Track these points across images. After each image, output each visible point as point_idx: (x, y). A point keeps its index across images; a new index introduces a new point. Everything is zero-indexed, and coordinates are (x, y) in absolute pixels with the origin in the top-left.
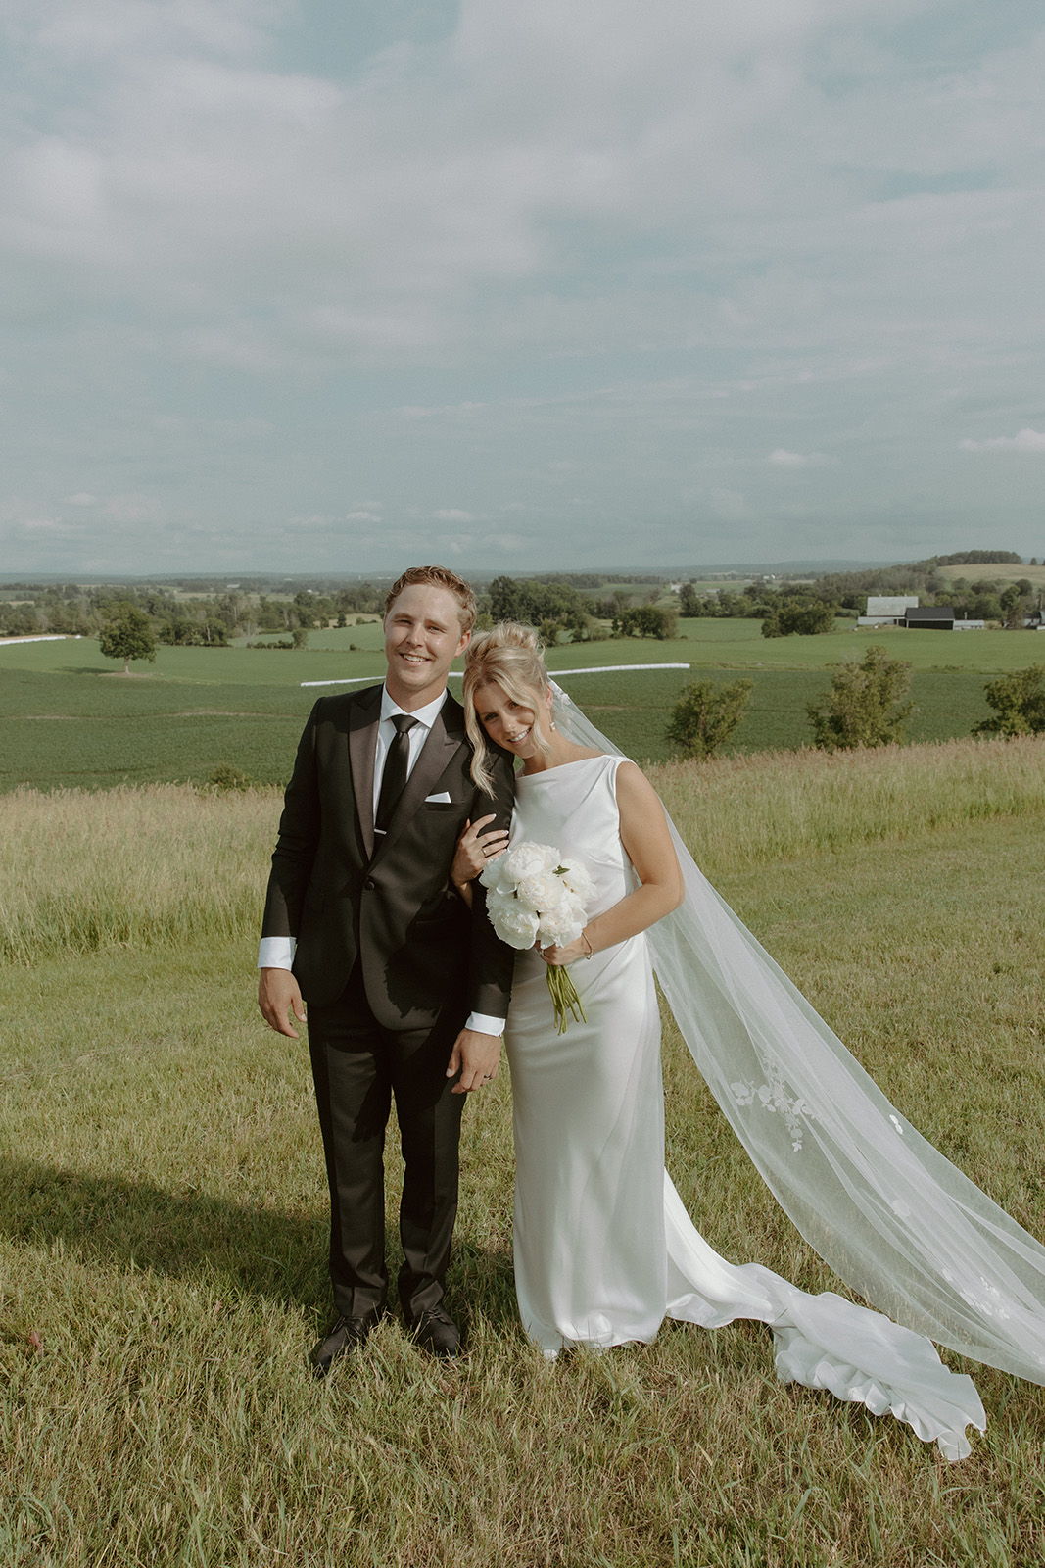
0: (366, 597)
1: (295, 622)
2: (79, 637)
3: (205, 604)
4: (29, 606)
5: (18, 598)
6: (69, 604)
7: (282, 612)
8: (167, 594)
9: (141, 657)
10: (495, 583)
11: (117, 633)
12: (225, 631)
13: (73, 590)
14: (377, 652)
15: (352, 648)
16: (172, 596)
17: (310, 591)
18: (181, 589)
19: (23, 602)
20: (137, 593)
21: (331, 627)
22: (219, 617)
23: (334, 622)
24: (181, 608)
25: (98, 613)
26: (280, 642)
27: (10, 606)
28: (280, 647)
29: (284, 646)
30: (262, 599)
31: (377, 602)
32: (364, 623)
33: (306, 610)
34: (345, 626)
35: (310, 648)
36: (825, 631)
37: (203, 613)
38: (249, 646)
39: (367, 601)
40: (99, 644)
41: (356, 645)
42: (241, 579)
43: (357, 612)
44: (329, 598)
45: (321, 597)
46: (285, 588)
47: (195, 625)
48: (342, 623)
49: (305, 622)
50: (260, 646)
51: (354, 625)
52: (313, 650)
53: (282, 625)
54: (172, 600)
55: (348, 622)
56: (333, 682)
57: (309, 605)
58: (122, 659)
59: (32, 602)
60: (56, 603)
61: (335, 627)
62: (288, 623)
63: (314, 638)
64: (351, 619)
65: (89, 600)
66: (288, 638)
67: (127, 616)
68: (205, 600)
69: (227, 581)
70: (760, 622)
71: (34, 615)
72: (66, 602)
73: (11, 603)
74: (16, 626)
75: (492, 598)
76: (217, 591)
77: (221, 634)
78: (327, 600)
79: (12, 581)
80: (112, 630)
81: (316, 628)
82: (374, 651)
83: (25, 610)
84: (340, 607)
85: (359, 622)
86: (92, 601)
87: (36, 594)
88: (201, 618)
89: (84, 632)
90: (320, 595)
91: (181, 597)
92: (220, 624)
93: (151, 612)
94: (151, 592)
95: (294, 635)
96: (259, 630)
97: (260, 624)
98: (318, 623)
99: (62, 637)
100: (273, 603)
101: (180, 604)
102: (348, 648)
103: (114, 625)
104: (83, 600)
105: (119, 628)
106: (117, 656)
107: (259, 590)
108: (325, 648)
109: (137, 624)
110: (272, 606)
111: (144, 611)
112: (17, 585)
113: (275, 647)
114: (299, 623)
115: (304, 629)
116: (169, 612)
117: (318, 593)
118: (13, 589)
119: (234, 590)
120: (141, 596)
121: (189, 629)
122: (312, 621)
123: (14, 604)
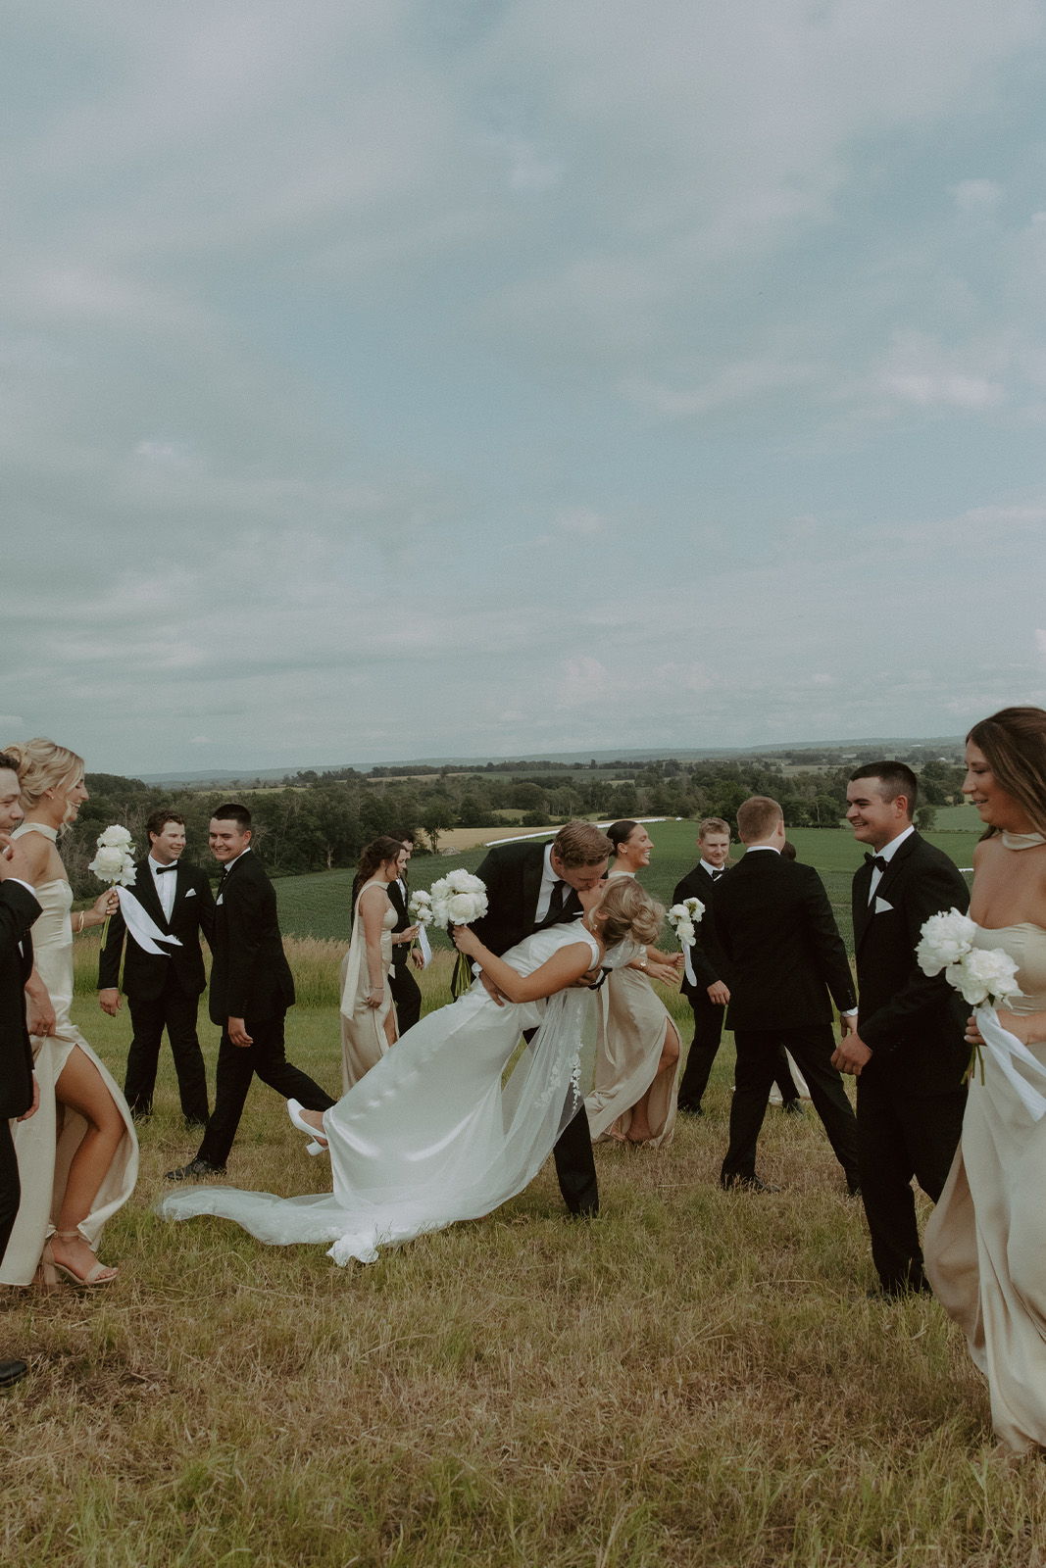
2: (679, 819)
3: (816, 781)
4: (629, 786)
5: (618, 777)
6: (670, 782)
8: (773, 768)
12: (838, 810)
13: (674, 766)
16: (779, 771)
17: (943, 759)
18: (789, 761)
19: (622, 782)
20: (741, 768)
21: (966, 803)
22: (831, 794)
24: (788, 784)
25: (700, 793)
27: (611, 786)
33: (938, 784)
35: (938, 829)
37: (813, 789)
42: (859, 748)
45: (956, 767)
47: (802, 804)
49: (934, 797)
52: (941, 832)
54: (779, 775)
57: (940, 777)
59: (632, 782)
60: (657, 782)
63: (947, 815)
65: (690, 777)
67: (731, 797)
68: (816, 774)
69: (842, 750)
71: (634, 794)
72: (667, 780)
73: (610, 782)
74: (617, 809)
76: (830, 763)
77: (833, 813)
79: (613, 759)
81: (947, 804)
83: (626, 791)
86: (693, 779)
87: (636, 772)
88: (810, 796)
89: (685, 814)
90: (955, 764)
91: (790, 772)
92: (833, 802)
94: (756, 766)
98: (950, 799)
99: (662, 819)
101: (788, 779)
104: (683, 777)
108: (956, 829)
112: (618, 763)
114: (926, 800)
115: (932, 807)
116: (775, 790)
117: (952, 762)
118: (615, 768)
119: (850, 760)
120: (744, 772)
121: (797, 808)
122: (943, 796)
123: (615, 783)
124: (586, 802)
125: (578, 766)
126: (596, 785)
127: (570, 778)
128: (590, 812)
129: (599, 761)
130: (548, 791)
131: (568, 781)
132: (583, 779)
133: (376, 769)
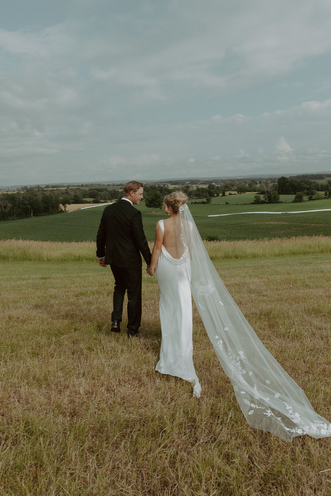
0: (233, 185)
1: (208, 194)
7: (203, 192)
8: (166, 186)
9: (158, 207)
10: (280, 179)
11: (151, 200)
14: (235, 205)
15: (227, 203)
16: (168, 187)
17: (213, 183)
18: (171, 184)
20: (157, 186)
21: (220, 196)
23: (221, 194)
26: (202, 202)
28: (202, 203)
29: (203, 203)
30: (197, 187)
31: (237, 187)
32: (232, 194)
33: (212, 191)
34: (225, 196)
38: (192, 203)
39: (233, 187)
40: (145, 203)
41: (228, 203)
42: (190, 180)
43: (229, 191)
44: (220, 186)
45: (217, 186)
46: (205, 183)
48: (224, 195)
49: (211, 195)
50: (196, 203)
51: (228, 195)
52: (213, 204)
53: (203, 196)
55: (226, 194)
56: (219, 215)
57: (213, 188)
58: (152, 208)
61: (221, 196)
62: (205, 195)
63: (214, 200)
64: (227, 193)
66: (205, 200)
67: (154, 194)
68: (178, 188)
69: (186, 181)
73: (119, 190)
75: (279, 185)
76: (182, 184)
78: (219, 187)
79: (119, 183)
80: (149, 199)
81: (215, 196)
82: (234, 204)
84: (224, 189)
85: (230, 194)
90: (217, 185)
91: (171, 187)
93: (161, 192)
94: (162, 185)
95: (207, 199)
96: (195, 198)
97: (196, 196)
98: (215, 195)
100: (200, 188)
101: (170, 189)
102: (225, 203)
103: (150, 197)
105: (151, 198)
106: (151, 207)
107: (196, 184)
108: (217, 204)
109: (157, 197)
110: (200, 189)
111: (159, 192)
112: (121, 184)
113: (201, 203)
114: (209, 195)
115: (210, 197)
116: (167, 192)
117: (216, 184)
118: (120, 186)
119: (188, 184)
120: (158, 187)
122: (213, 194)
123: (120, 190)
124: (111, 196)
125: (109, 185)
126: (114, 191)
127: (107, 189)
128: (112, 199)
129: (115, 184)
130: (100, 193)
131: (106, 189)
132: (111, 189)
133: (46, 186)
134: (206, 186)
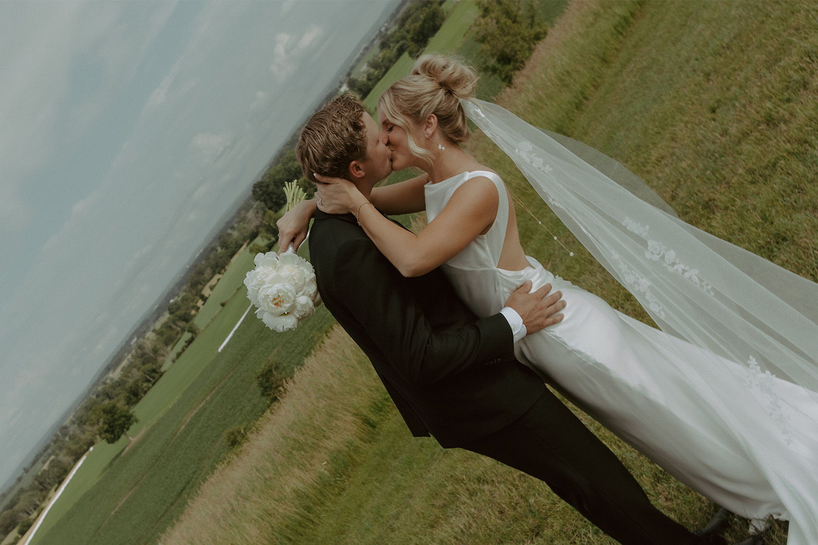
0: (201, 273)
1: (182, 324)
2: (91, 449)
3: (131, 365)
4: (53, 461)
5: (44, 462)
6: (70, 438)
7: (170, 327)
8: (108, 381)
9: (131, 425)
10: (254, 192)
11: (106, 426)
12: (154, 367)
13: (64, 429)
14: (237, 293)
15: (223, 305)
16: (112, 379)
17: (171, 301)
18: (112, 371)
19: (48, 462)
20: (94, 397)
21: (201, 307)
22: (144, 364)
23: (200, 303)
24: (122, 380)
25: (87, 427)
26: (186, 342)
27: (45, 471)
28: (189, 345)
29: (190, 342)
30: (154, 331)
31: (209, 268)
32: (214, 286)
33: (181, 312)
34: (207, 298)
35: (203, 329)
36: (443, 19)
37: (134, 370)
38: (174, 361)
39: (203, 274)
40: (104, 442)
41: (223, 301)
42: (134, 334)
43: (205, 285)
44: (184, 294)
46: (158, 314)
47: (136, 382)
48: (204, 299)
49: (187, 318)
50: (179, 355)
51: (211, 293)
52: (206, 328)
53: (178, 333)
54: (114, 381)
55: (206, 295)
56: (233, 332)
57: (178, 308)
58: (123, 436)
59: (53, 457)
60: (63, 444)
61: (203, 304)
62: (179, 329)
63: (200, 321)
64: (206, 292)
65: (76, 425)
66: (187, 336)
67: (102, 413)
68: (128, 363)
69: (128, 342)
70: (406, 55)
71: (59, 461)
72: (67, 439)
73: (42, 469)
74: (58, 477)
75: (261, 201)
76: (129, 352)
77: (154, 371)
78: (185, 296)
79: (33, 458)
80: (103, 428)
81: (195, 316)
82: (235, 294)
83: (54, 464)
84: (194, 292)
85: (212, 288)
86: (78, 425)
87: (50, 451)
88: (137, 374)
89: (92, 443)
90: (179, 297)
91: (116, 375)
92: (149, 366)
93: (110, 398)
94: (100, 388)
95: (189, 331)
96: (169, 348)
97: (167, 345)
98: (193, 312)
99: (84, 458)
100: (161, 327)
101: (120, 378)
102: (221, 307)
103: (101, 424)
104: (74, 429)
105: (105, 423)
106: (119, 437)
107: (148, 329)
108: (210, 320)
109: (111, 411)
110: (162, 329)
111: (107, 402)
113: (187, 347)
114: (184, 323)
115: (190, 323)
116: (119, 388)
117: (176, 298)
118: (37, 460)
119: (136, 342)
120: (98, 396)
121: (138, 386)
122: (189, 314)
123: (46, 467)
124: (41, 490)
125: (20, 479)
126: (36, 478)
127: (22, 489)
128: (48, 493)
129: (27, 465)
130: (16, 508)
131: (22, 491)
132: (28, 481)
134: (166, 317)
